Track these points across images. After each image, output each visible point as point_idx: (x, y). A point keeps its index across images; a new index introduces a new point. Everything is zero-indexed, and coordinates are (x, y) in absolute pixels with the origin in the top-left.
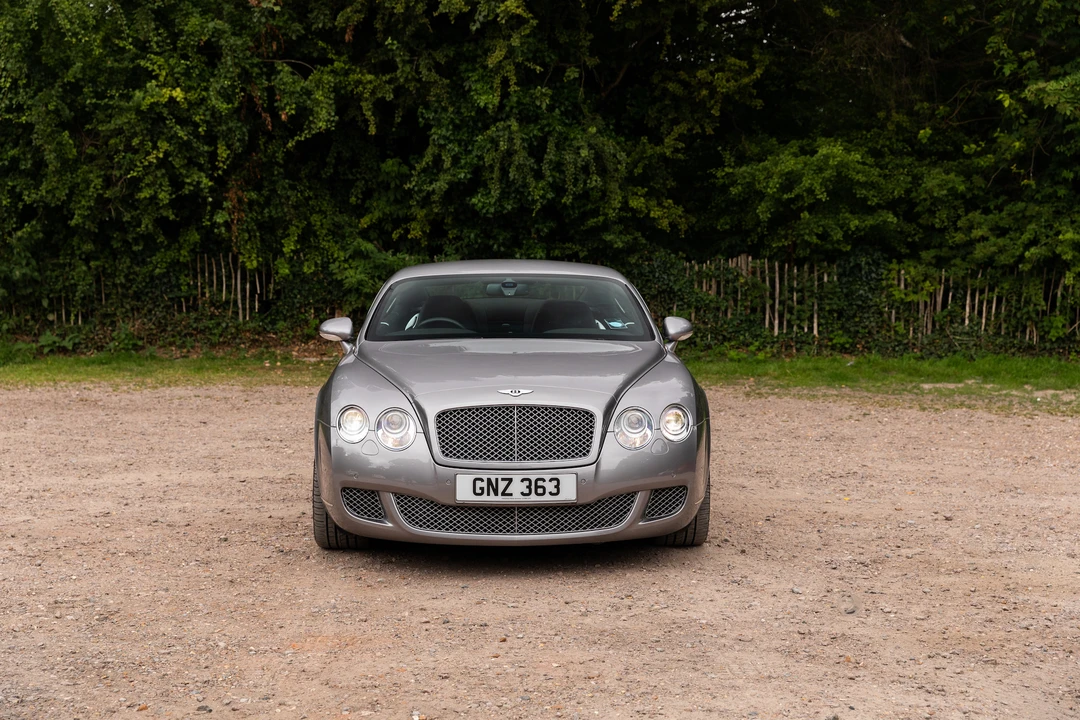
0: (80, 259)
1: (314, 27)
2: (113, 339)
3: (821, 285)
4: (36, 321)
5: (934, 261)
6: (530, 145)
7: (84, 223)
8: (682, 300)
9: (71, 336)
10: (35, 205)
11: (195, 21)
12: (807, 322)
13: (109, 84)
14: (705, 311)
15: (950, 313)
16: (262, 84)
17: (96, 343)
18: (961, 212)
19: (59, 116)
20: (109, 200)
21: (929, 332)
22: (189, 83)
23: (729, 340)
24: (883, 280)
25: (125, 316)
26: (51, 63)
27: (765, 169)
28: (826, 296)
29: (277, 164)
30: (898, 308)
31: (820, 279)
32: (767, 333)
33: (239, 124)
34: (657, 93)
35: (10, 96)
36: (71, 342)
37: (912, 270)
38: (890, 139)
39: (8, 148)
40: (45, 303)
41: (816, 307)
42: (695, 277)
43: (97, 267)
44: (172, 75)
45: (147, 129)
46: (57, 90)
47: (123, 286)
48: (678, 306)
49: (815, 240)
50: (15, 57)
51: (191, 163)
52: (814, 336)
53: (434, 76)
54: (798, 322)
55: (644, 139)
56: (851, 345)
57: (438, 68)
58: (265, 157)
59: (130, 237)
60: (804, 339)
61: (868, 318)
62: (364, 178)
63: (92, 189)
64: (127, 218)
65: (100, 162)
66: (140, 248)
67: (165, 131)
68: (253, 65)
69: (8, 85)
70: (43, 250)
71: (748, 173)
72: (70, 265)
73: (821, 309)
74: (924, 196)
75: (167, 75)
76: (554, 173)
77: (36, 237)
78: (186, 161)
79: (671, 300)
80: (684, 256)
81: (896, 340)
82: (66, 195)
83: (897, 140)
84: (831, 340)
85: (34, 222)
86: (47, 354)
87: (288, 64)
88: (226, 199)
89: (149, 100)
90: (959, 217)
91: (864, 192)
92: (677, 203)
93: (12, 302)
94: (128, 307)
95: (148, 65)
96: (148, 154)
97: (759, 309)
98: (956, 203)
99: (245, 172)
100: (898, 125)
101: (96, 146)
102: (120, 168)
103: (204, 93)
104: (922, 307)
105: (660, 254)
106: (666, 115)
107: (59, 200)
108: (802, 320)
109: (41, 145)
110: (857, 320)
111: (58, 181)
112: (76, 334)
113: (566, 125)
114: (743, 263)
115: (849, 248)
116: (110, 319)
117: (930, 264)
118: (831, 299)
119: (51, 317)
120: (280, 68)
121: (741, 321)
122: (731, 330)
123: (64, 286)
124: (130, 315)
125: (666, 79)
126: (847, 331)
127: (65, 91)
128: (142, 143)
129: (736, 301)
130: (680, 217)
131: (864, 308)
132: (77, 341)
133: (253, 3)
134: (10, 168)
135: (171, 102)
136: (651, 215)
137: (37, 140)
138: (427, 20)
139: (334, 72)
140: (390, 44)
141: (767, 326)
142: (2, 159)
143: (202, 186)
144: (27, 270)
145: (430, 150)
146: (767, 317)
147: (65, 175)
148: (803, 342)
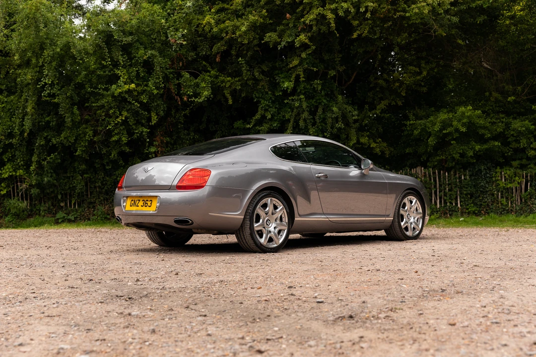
0: (79, 173)
1: (200, 54)
2: (94, 215)
3: (460, 182)
4: (54, 206)
5: (519, 167)
6: (310, 110)
7: (82, 154)
9: (73, 214)
10: (57, 145)
11: (142, 51)
12: (454, 200)
15: (529, 194)
16: (174, 82)
17: (85, 217)
18: (532, 140)
19: (72, 100)
20: (95, 142)
21: (519, 204)
22: (138, 81)
24: (493, 177)
25: (101, 204)
27: (431, 121)
28: (464, 187)
29: (180, 122)
30: (502, 191)
31: (460, 178)
32: (433, 206)
33: (163, 103)
34: (371, 86)
35: (50, 88)
36: (73, 217)
37: (508, 172)
38: (492, 106)
39: (45, 116)
40: (60, 197)
41: (458, 193)
43: (88, 177)
44: (130, 79)
45: (117, 105)
46: (72, 86)
47: (99, 187)
49: (457, 156)
50: (53, 70)
51: (138, 123)
52: (458, 208)
53: (262, 77)
54: (450, 201)
55: (367, 107)
56: (478, 212)
57: (263, 72)
58: (175, 120)
59: (105, 162)
60: (453, 209)
61: (487, 197)
62: (221, 130)
63: (87, 137)
64: (104, 151)
65: (92, 123)
66: (110, 167)
67: (126, 106)
68: (170, 73)
69: (50, 83)
70: (59, 169)
71: (423, 123)
72: (72, 177)
73: (461, 193)
74: (512, 133)
75: (127, 78)
76: (322, 124)
77: (56, 162)
78: (135, 122)
80: (389, 168)
81: (502, 208)
82: (74, 140)
83: (496, 106)
84: (468, 209)
85: (56, 154)
86: (60, 223)
87: (187, 72)
88: (155, 141)
89: (118, 91)
90: (532, 143)
91: (483, 131)
92: (383, 141)
93: (42, 196)
94: (102, 198)
95: (119, 72)
96: (117, 117)
97: (429, 194)
98: (529, 136)
99: (164, 128)
100: (496, 99)
101: (89, 115)
102: (102, 126)
103: (145, 87)
104: (514, 191)
106: (377, 96)
107: (70, 142)
108: (452, 200)
109: (64, 114)
110: (481, 198)
111: (70, 133)
112: (75, 213)
113: (327, 101)
114: (419, 171)
115: (475, 161)
116: (92, 205)
117: (517, 168)
118: (467, 188)
119: (62, 204)
120: (183, 74)
123: (70, 187)
124: (103, 203)
125: (377, 79)
126: (475, 204)
127: (76, 87)
128: (115, 112)
130: (385, 148)
131: (484, 192)
132: (75, 216)
133: (172, 41)
134: (47, 126)
135: (129, 92)
136: (372, 146)
137: (61, 111)
138: (258, 49)
139: (210, 76)
140: (240, 61)
141: (433, 203)
142: (41, 122)
143: (144, 134)
144: (51, 179)
145: (259, 113)
146: (433, 198)
147: (73, 130)
148: (453, 211)
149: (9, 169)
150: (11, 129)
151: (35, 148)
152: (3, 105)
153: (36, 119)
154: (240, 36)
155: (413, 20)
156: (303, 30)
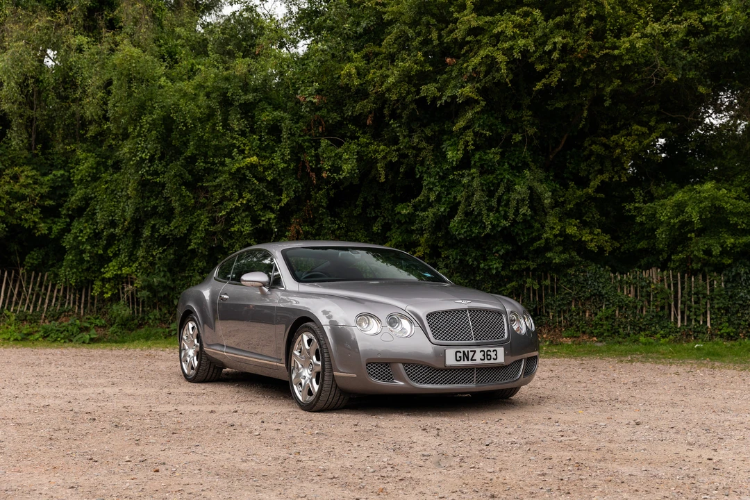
1: (345, 115)
3: (712, 290)
4: (171, 314)
6: (490, 191)
7: (198, 248)
8: (608, 301)
12: (702, 317)
13: (214, 156)
14: (626, 309)
16: (311, 153)
19: (182, 178)
20: (214, 233)
22: (265, 154)
23: (645, 330)
26: (178, 144)
27: (663, 204)
28: (715, 298)
29: (322, 206)
31: (711, 285)
32: (672, 325)
33: (296, 181)
34: (586, 153)
35: (149, 165)
39: (152, 200)
41: (709, 306)
42: (617, 284)
45: (236, 185)
46: (181, 161)
48: (606, 305)
49: (701, 255)
50: (154, 140)
51: (267, 207)
52: (708, 328)
53: (424, 144)
54: (695, 317)
55: (572, 184)
56: (735, 334)
57: (429, 140)
60: (699, 329)
62: (383, 216)
63: (202, 226)
65: (210, 207)
67: (249, 186)
68: (304, 141)
69: (147, 157)
70: (175, 267)
71: (651, 207)
72: (192, 276)
73: (712, 307)
75: (250, 149)
77: (168, 257)
78: (262, 206)
79: (601, 301)
80: (610, 269)
82: (187, 230)
84: (720, 330)
85: (166, 247)
87: (328, 139)
88: (289, 231)
89: (237, 166)
91: (736, 219)
92: (605, 231)
93: (155, 301)
95: (235, 141)
96: (237, 201)
97: (666, 307)
99: (302, 213)
101: (206, 198)
105: (592, 267)
106: (593, 168)
107: (182, 233)
108: (698, 316)
109: (170, 197)
110: (739, 315)
111: (183, 220)
113: (515, 175)
114: (654, 274)
115: (730, 261)
118: (718, 300)
120: (323, 142)
121: (653, 316)
122: (645, 323)
125: (594, 143)
126: (731, 323)
127: (186, 162)
128: (232, 194)
129: (649, 302)
130: (607, 242)
131: (745, 306)
133: (302, 99)
134: (154, 212)
135: (252, 167)
136: (583, 239)
137: (166, 193)
138: (415, 106)
139: (359, 145)
140: (392, 124)
141: (672, 320)
142: (147, 207)
143: (271, 221)
144: (163, 280)
145: (422, 193)
146: (672, 313)
147: (186, 217)
148: (699, 332)
149: (114, 266)
150: (113, 217)
151: (141, 240)
152: (106, 186)
153: (139, 204)
154: (388, 90)
155: (626, 60)
156: (471, 79)
